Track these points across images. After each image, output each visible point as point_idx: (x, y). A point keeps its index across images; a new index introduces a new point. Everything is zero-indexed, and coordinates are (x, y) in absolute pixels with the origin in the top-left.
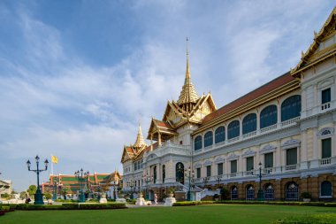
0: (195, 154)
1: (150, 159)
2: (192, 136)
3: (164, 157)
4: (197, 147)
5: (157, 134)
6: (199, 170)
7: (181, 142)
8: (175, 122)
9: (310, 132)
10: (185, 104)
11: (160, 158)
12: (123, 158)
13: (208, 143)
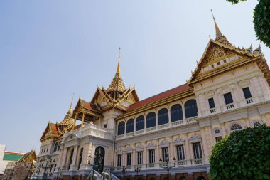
0: (117, 139)
1: (69, 139)
2: (116, 120)
3: (83, 138)
4: (121, 132)
5: (82, 114)
6: (120, 156)
7: (105, 126)
8: (102, 105)
9: (206, 129)
10: (113, 92)
11: (79, 140)
12: (44, 136)
13: (130, 130)
